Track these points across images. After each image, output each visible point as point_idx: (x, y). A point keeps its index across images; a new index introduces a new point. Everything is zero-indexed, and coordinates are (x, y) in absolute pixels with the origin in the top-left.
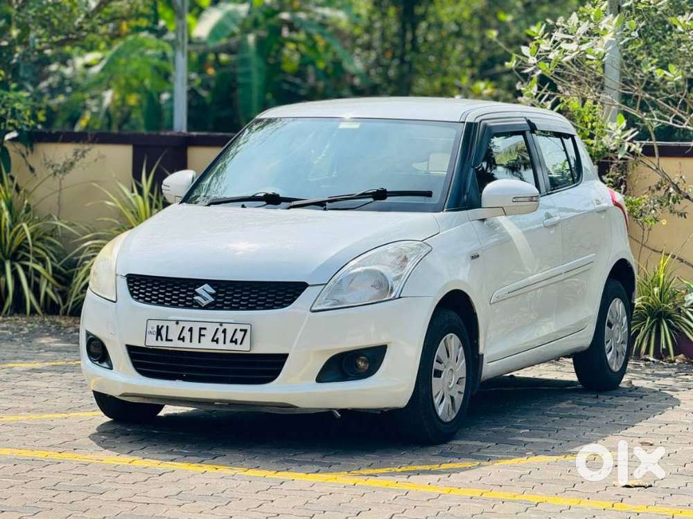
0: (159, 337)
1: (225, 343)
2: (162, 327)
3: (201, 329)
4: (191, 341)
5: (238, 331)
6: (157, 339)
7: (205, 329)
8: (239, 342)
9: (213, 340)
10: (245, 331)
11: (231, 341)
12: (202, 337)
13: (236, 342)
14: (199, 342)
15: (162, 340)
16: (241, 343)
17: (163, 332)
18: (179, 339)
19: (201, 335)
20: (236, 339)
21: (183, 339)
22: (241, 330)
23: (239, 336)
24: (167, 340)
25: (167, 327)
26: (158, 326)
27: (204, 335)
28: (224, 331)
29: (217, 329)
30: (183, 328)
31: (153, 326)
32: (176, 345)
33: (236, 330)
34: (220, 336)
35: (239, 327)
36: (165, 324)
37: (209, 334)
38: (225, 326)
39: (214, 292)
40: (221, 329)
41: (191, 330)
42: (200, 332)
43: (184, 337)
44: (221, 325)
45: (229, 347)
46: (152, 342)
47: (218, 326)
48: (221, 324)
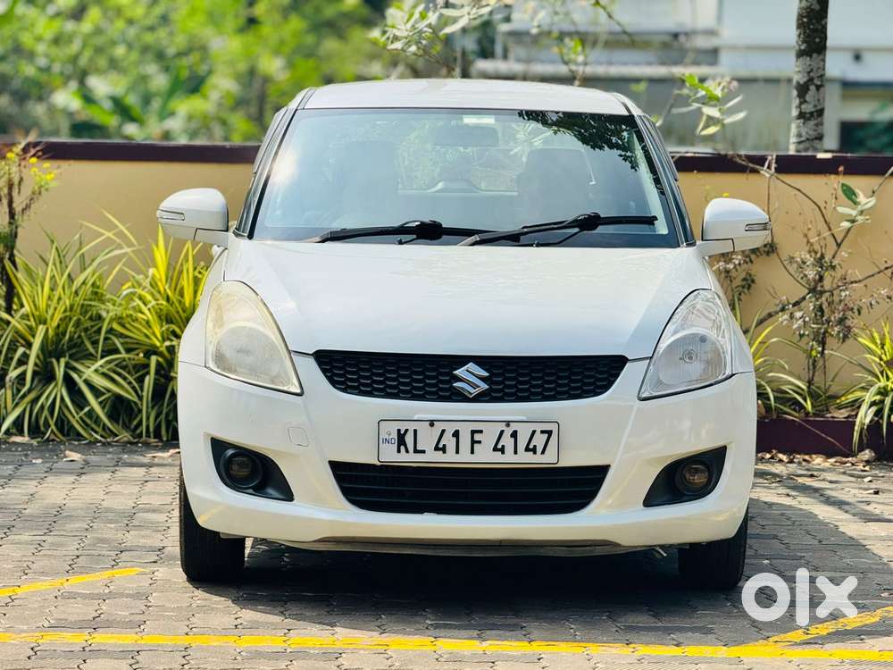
0: (402, 448)
1: (516, 452)
2: (406, 431)
3: (473, 432)
4: (457, 452)
5: (538, 433)
6: (399, 451)
7: (481, 432)
8: (539, 450)
9: (495, 449)
10: (549, 433)
11: (527, 449)
12: (476, 445)
13: (534, 450)
14: (472, 452)
15: (407, 451)
16: (543, 452)
17: (409, 439)
18: (437, 448)
19: (473, 442)
20: (535, 446)
21: (444, 450)
22: (542, 432)
23: (539, 441)
24: (416, 451)
25: (415, 431)
26: (399, 431)
27: (479, 442)
28: (514, 435)
29: (502, 432)
30: (443, 431)
31: (391, 430)
32: (432, 458)
33: (534, 432)
34: (507, 441)
35: (539, 427)
36: (411, 427)
37: (488, 439)
38: (514, 427)
39: (486, 374)
40: (508, 432)
41: (456, 434)
42: (472, 437)
43: (444, 446)
44: (508, 425)
45: (525, 459)
46: (391, 455)
47: (502, 426)
48: (508, 423)
